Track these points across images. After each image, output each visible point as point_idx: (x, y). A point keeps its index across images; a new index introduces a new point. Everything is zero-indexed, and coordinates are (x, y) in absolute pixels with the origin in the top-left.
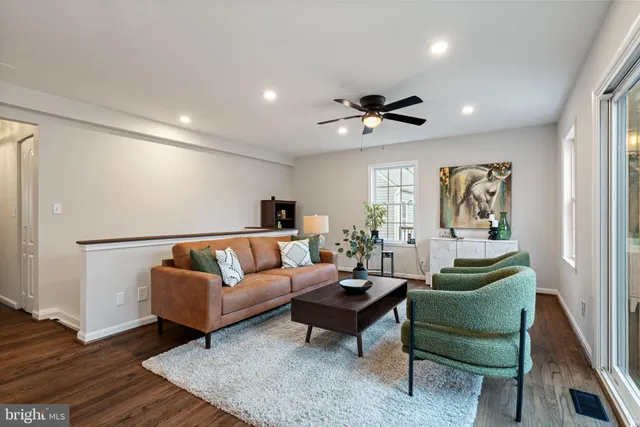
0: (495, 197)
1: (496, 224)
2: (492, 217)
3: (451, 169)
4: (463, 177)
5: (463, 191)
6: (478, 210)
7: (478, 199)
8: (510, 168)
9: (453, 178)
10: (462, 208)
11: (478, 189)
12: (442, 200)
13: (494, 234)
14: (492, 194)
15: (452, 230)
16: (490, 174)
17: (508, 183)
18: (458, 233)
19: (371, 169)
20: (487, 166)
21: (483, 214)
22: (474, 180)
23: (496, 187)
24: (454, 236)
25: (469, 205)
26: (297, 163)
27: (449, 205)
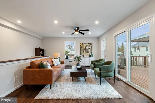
0: (90, 49)
1: (91, 54)
2: (90, 53)
3: (82, 43)
4: (84, 45)
5: (84, 48)
6: (87, 52)
7: (87, 50)
8: (92, 44)
9: (83, 45)
10: (84, 51)
11: (87, 48)
12: (81, 50)
13: (90, 56)
14: (89, 49)
15: (83, 55)
16: (89, 45)
17: (92, 47)
18: (84, 56)
19: (65, 42)
20: (88, 43)
21: (88, 52)
22: (86, 46)
23: (90, 47)
24: (84, 57)
25: (86, 51)
26: (44, 39)
27: (82, 50)
